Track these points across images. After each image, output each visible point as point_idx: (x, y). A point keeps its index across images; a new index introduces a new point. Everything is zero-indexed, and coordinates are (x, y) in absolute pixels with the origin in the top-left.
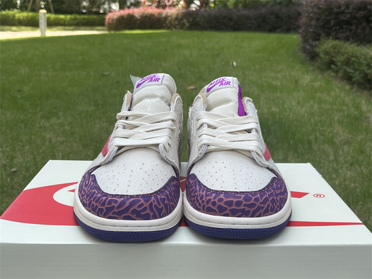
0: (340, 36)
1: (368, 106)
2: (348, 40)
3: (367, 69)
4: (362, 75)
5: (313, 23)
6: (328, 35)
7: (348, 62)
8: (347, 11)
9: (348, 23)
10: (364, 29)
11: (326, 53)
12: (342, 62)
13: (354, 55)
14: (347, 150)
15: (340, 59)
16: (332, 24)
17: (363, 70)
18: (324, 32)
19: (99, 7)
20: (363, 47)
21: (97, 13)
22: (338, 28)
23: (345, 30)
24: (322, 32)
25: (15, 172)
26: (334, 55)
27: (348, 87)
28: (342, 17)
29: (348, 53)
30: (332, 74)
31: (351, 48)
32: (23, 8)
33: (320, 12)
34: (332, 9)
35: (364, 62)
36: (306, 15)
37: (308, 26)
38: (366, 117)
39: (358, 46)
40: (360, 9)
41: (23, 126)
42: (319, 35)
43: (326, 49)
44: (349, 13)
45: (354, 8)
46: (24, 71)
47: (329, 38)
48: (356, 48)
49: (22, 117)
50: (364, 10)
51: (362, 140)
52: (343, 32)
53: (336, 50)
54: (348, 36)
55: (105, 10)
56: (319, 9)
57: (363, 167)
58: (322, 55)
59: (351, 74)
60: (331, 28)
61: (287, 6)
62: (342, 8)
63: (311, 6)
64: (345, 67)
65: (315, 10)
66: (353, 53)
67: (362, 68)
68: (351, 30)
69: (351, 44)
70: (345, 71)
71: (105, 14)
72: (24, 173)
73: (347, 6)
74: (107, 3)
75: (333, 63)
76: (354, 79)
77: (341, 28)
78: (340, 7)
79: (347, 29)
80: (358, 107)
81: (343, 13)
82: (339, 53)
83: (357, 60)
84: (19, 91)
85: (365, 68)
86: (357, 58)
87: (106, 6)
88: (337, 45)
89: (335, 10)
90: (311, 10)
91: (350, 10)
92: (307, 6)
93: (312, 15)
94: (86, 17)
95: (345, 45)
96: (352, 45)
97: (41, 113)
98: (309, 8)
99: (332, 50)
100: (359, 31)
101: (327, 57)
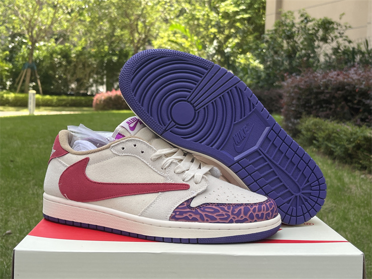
0: (320, 114)
1: (350, 179)
2: (328, 118)
3: (348, 144)
4: (343, 150)
5: (294, 102)
6: (309, 113)
7: (329, 138)
8: (326, 91)
9: (328, 102)
10: (342, 108)
11: (308, 130)
12: (324, 138)
13: (335, 131)
14: (332, 217)
15: (321, 135)
16: (312, 103)
17: (344, 145)
18: (305, 110)
19: (87, 89)
20: (343, 124)
21: (85, 95)
22: (318, 107)
23: (325, 109)
24: (303, 110)
25: (9, 234)
26: (315, 131)
27: (330, 162)
28: (322, 97)
29: (328, 129)
30: (314, 149)
31: (331, 125)
32: (12, 89)
33: (301, 92)
34: (312, 89)
35: (345, 137)
36: (288, 95)
37: (290, 105)
38: (349, 188)
39: (338, 123)
40: (338, 89)
41: (16, 191)
42: (301, 113)
43: (308, 126)
44: (328, 93)
45: (333, 89)
46: (16, 144)
47: (310, 116)
48: (336, 125)
49: (16, 184)
50: (342, 91)
51: (345, 208)
52: (323, 111)
53: (317, 127)
54: (328, 114)
55: (92, 92)
56: (300, 89)
57: (347, 233)
58: (304, 132)
59: (332, 149)
60: (311, 107)
61: (269, 90)
62: (322, 88)
63: (292, 87)
64: (326, 143)
65: (296, 90)
66: (334, 129)
67: (342, 143)
68: (331, 109)
69: (331, 121)
70: (327, 146)
71: (92, 95)
72: (18, 235)
73: (326, 86)
74: (94, 85)
75: (315, 138)
76: (336, 154)
77: (322, 107)
78: (319, 87)
79: (327, 107)
80: (340, 179)
81: (322, 93)
82: (320, 129)
83: (338, 136)
84: (12, 161)
85: (345, 143)
86: (338, 134)
87: (94, 88)
88: (318, 122)
89: (315, 90)
90: (292, 90)
91: (329, 91)
92: (288, 87)
93: (293, 95)
94: (74, 98)
95: (326, 122)
96: (333, 122)
97: (34, 181)
98: (290, 88)
99: (313, 127)
100: (338, 109)
101: (309, 133)
